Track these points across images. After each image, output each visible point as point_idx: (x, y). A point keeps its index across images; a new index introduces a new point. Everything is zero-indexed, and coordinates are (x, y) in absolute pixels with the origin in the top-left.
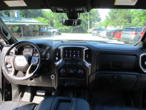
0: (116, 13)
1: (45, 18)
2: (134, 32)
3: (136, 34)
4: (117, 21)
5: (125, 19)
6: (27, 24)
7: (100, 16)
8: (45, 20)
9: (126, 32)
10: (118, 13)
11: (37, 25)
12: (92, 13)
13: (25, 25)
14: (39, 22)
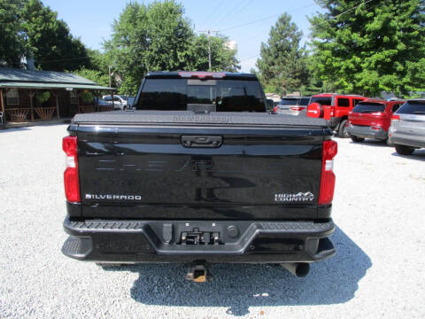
0: (273, 64)
1: (100, 73)
2: (297, 107)
3: (300, 109)
4: (277, 82)
5: (295, 78)
6: (69, 88)
7: (239, 68)
8: (100, 75)
9: (284, 107)
10: (279, 64)
11: (86, 89)
12: (219, 60)
13: (64, 89)
14: (91, 82)
